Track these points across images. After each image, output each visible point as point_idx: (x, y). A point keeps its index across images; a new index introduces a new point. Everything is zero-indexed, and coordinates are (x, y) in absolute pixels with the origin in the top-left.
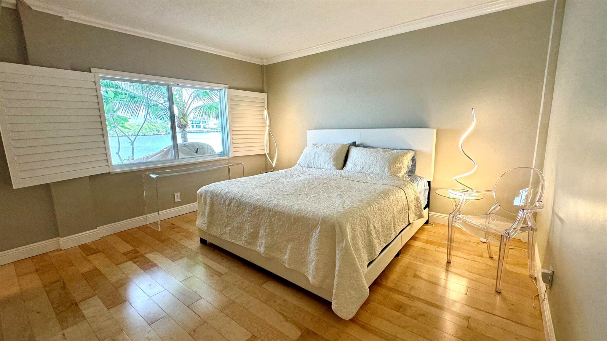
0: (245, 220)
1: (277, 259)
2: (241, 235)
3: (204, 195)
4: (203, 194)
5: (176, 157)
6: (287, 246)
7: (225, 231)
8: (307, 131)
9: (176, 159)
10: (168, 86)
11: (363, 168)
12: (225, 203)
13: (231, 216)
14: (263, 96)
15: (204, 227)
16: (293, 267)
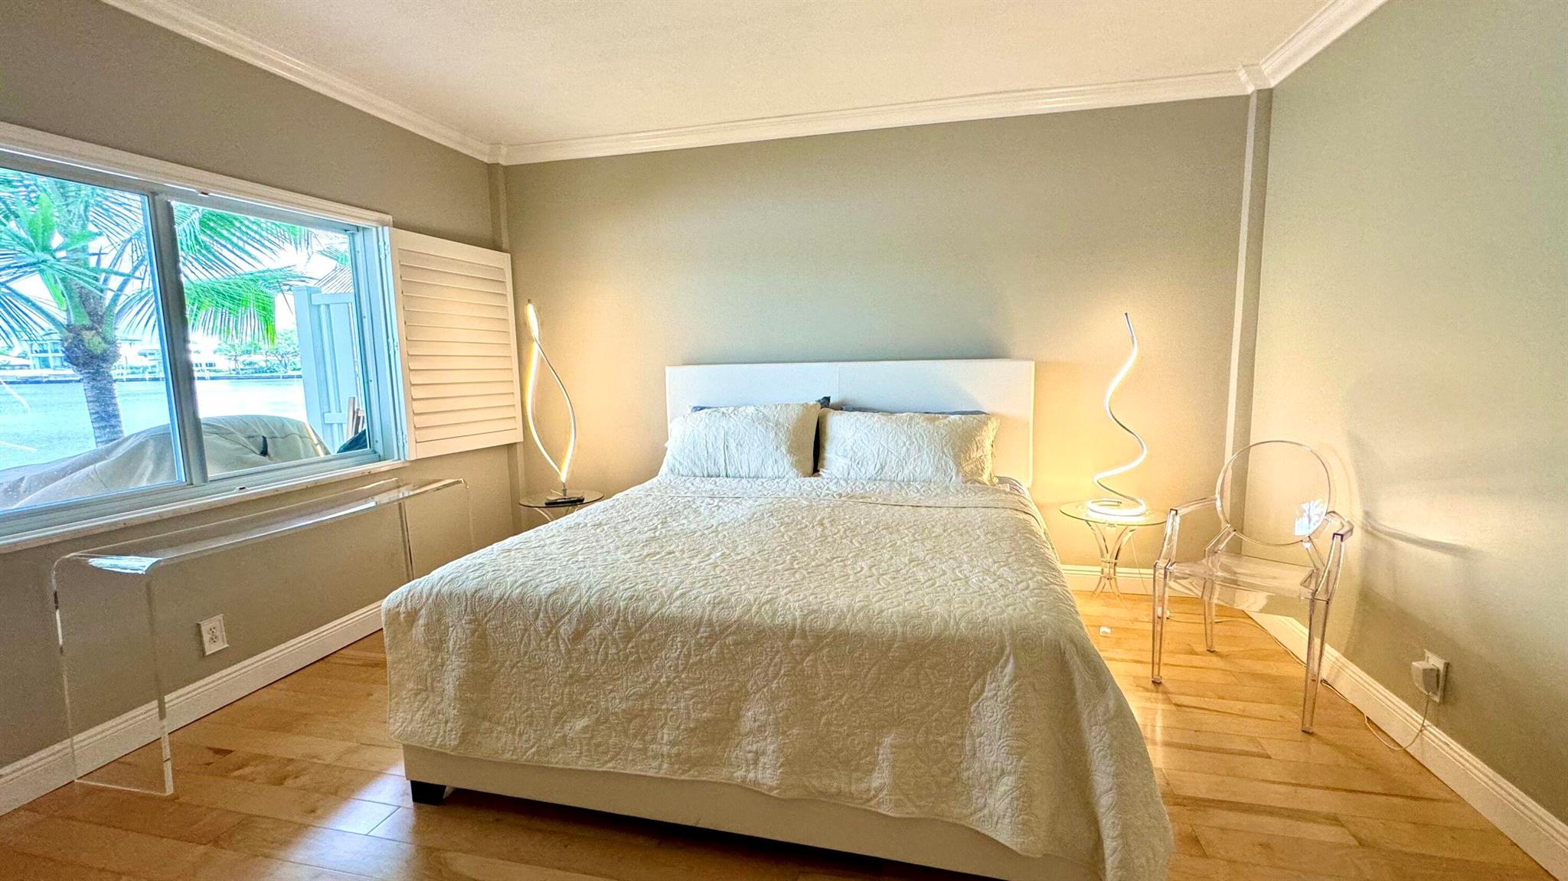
0: (669, 683)
1: (839, 793)
2: (648, 738)
3: (430, 615)
4: (423, 611)
5: (193, 475)
6: (875, 743)
7: (565, 736)
8: (668, 369)
9: (194, 482)
10: (152, 194)
11: (882, 468)
12: (557, 633)
13: (588, 678)
14: (500, 260)
15: (445, 735)
16: (910, 811)
